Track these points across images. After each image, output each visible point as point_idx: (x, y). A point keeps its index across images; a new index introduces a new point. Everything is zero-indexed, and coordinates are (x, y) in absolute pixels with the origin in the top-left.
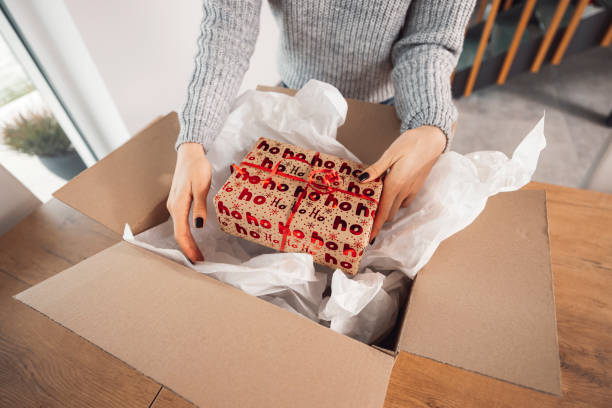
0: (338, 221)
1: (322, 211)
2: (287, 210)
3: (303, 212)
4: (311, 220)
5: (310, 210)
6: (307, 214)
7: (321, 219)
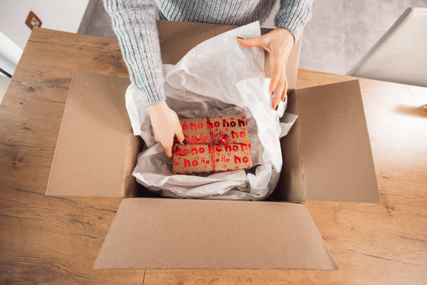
0: (236, 158)
1: (226, 155)
2: (211, 163)
3: (218, 160)
4: (224, 163)
5: (220, 158)
6: (220, 161)
7: (228, 160)
